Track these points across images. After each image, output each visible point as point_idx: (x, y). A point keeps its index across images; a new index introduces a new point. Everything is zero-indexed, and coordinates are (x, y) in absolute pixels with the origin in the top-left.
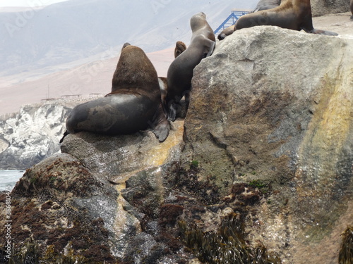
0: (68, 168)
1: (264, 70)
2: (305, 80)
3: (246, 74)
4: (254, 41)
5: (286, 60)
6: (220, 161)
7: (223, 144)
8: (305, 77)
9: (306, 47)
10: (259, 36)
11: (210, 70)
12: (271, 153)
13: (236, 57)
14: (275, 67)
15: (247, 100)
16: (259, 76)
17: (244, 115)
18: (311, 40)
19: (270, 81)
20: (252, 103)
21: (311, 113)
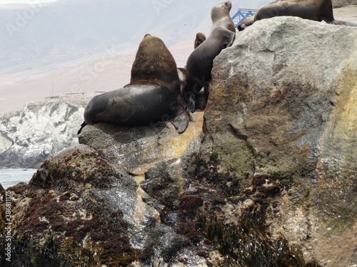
0: (86, 159)
1: (285, 61)
2: (326, 71)
3: (267, 65)
4: (275, 32)
5: (306, 51)
6: (240, 153)
7: (243, 136)
8: (326, 68)
9: (327, 38)
10: (280, 27)
11: (230, 61)
12: (292, 144)
13: (257, 47)
14: (296, 58)
15: (268, 91)
16: (280, 67)
17: (265, 106)
18: (332, 31)
19: (291, 72)
20: (272, 95)
21: (332, 104)
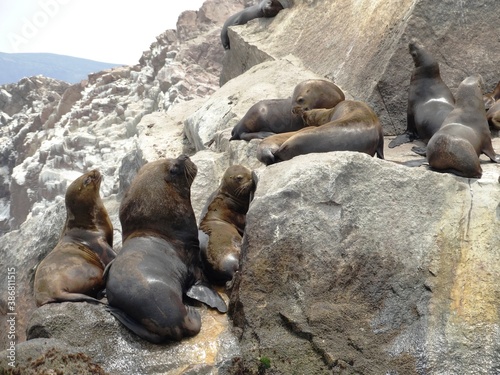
0: (71, 364)
1: (355, 220)
2: (411, 238)
3: (331, 225)
4: (340, 175)
5: (382, 206)
7: (306, 333)
8: (412, 234)
9: (408, 189)
10: (345, 168)
11: (273, 216)
13: (315, 197)
14: (369, 216)
15: (333, 265)
16: (348, 229)
17: (331, 288)
18: (414, 177)
19: (364, 237)
20: (340, 271)
21: (428, 289)
